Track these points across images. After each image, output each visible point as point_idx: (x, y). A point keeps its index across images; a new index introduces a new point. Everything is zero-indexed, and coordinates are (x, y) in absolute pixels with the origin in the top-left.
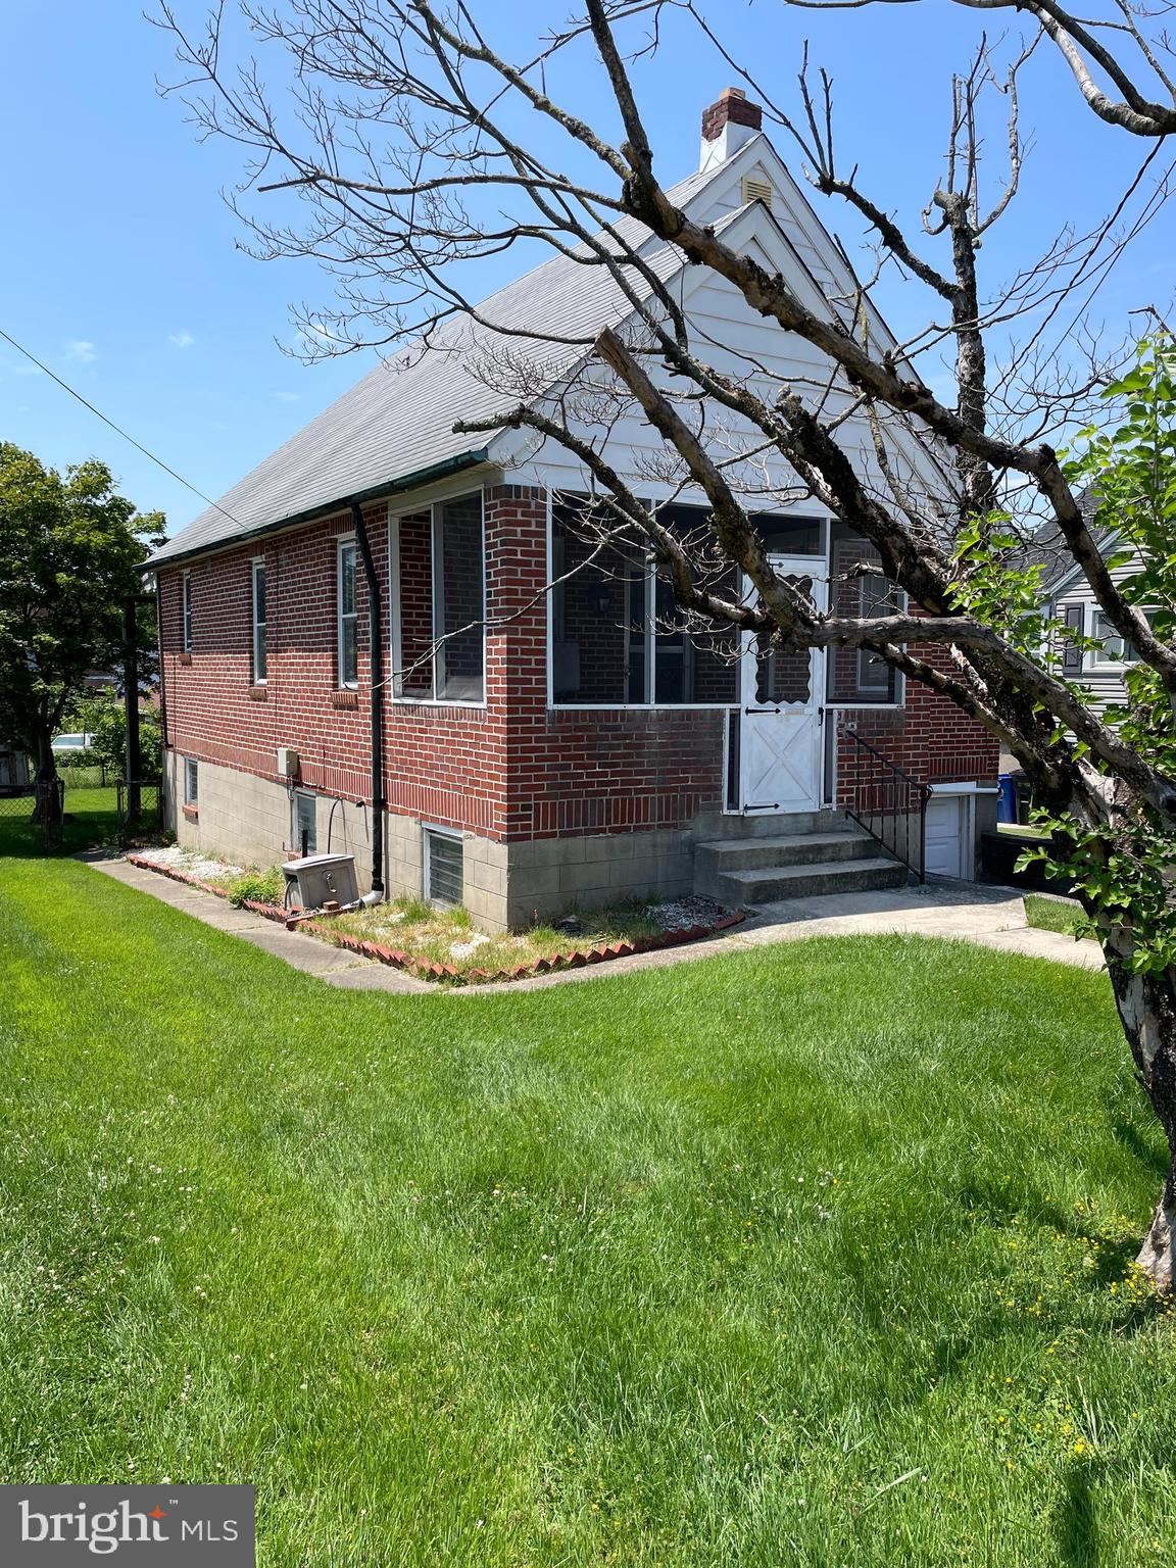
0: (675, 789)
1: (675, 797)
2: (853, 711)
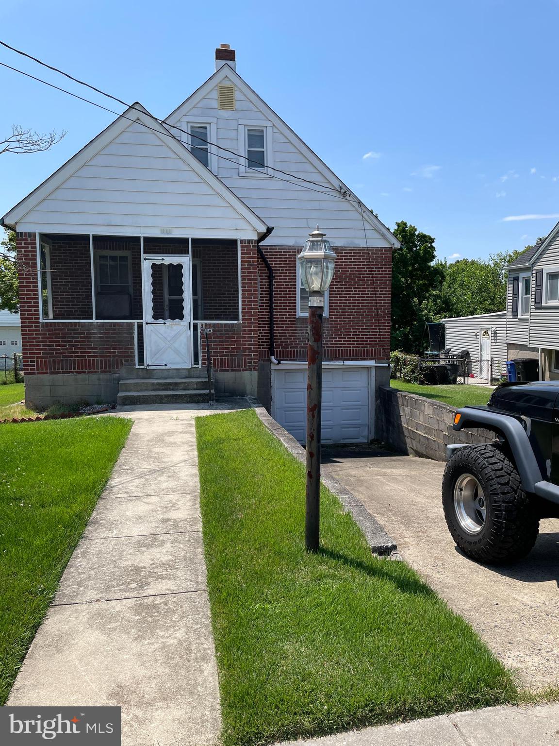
0: (109, 356)
1: (109, 360)
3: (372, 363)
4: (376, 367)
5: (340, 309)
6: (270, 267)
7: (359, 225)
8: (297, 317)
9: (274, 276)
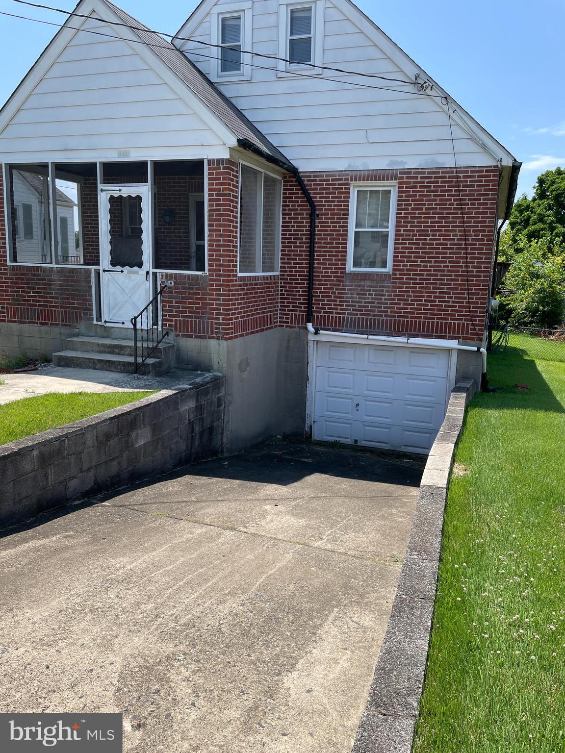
0: (69, 308)
1: (69, 312)
2: (171, 275)
3: (453, 344)
4: (459, 350)
5: (408, 261)
6: (313, 202)
7: (445, 133)
8: (347, 271)
9: (318, 215)
